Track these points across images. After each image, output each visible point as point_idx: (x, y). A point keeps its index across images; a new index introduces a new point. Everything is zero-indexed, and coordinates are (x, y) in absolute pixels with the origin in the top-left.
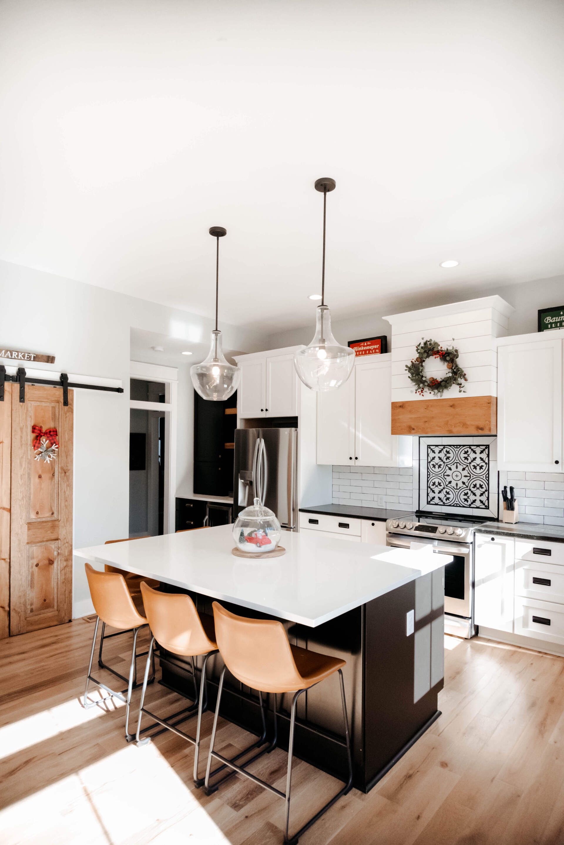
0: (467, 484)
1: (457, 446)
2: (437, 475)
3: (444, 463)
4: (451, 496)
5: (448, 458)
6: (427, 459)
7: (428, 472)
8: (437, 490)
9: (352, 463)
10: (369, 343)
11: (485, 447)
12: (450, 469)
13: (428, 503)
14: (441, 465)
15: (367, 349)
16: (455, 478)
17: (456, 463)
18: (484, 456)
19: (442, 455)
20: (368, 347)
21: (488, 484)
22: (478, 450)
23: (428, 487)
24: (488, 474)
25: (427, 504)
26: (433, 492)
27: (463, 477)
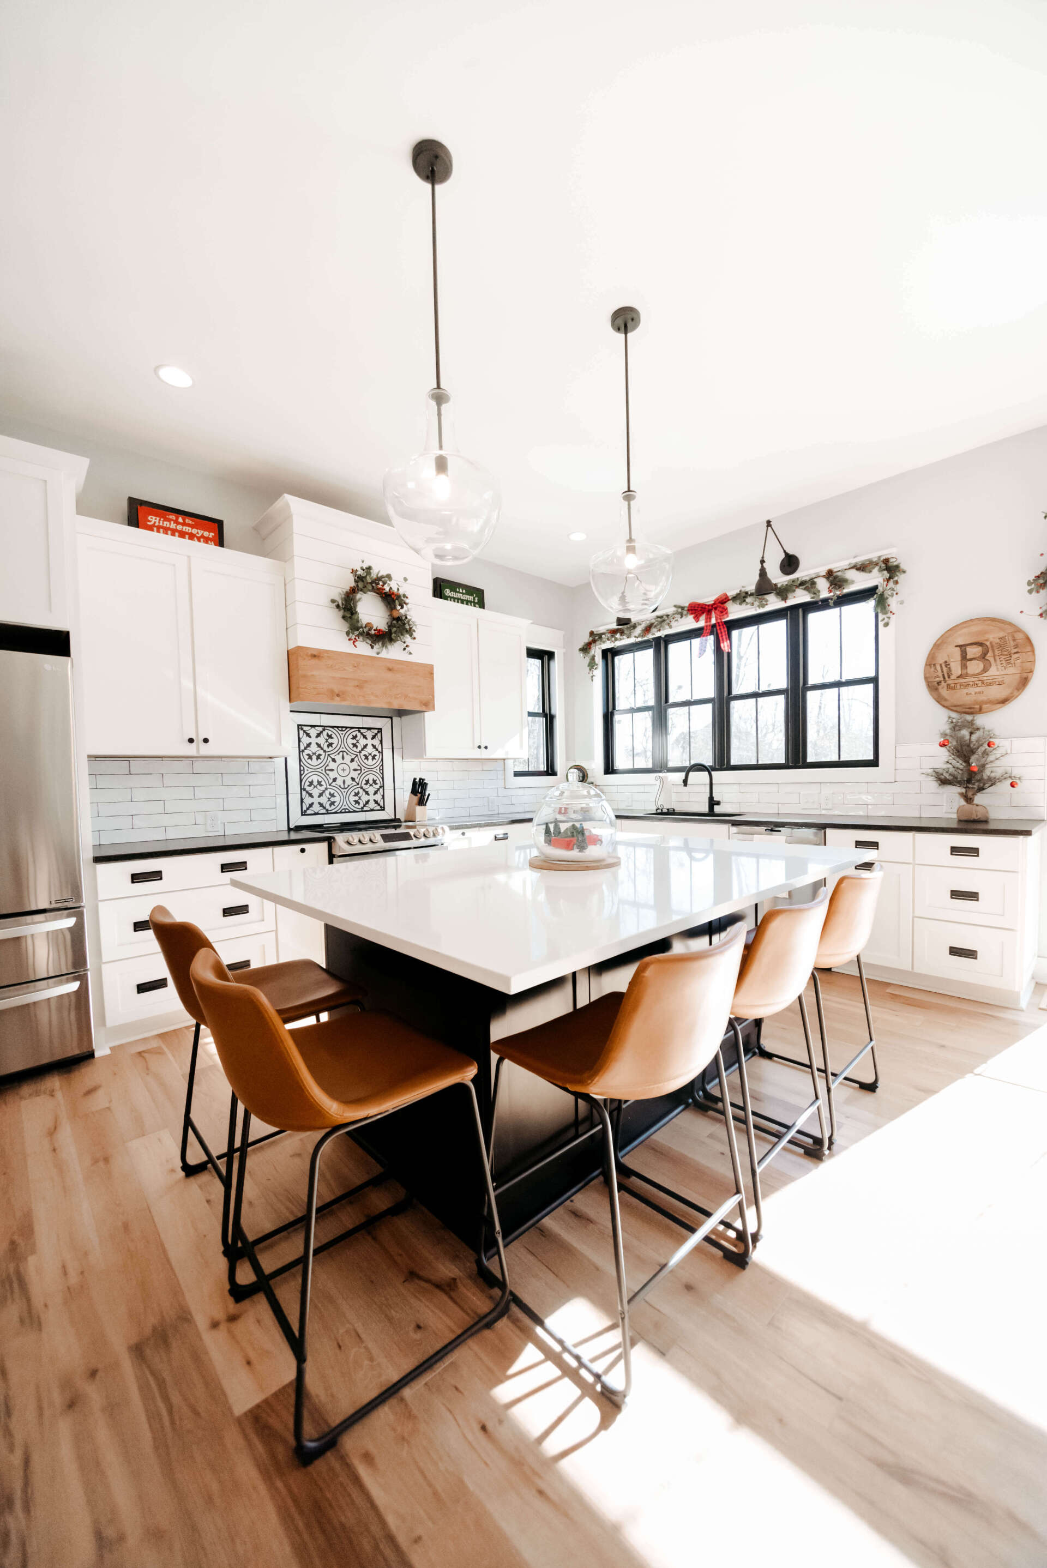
0: (357, 781)
1: (342, 727)
2: (315, 770)
3: (325, 751)
4: (336, 799)
5: (330, 745)
6: (297, 746)
7: (300, 765)
8: (316, 792)
9: (191, 750)
10: (187, 521)
11: (377, 730)
12: (334, 760)
13: (304, 813)
14: (320, 755)
15: (184, 530)
16: (341, 773)
17: (341, 751)
18: (376, 742)
19: (321, 740)
20: (187, 528)
21: (383, 779)
22: (369, 734)
23: (301, 789)
24: (382, 765)
25: (302, 815)
26: (311, 795)
27: (352, 771)
